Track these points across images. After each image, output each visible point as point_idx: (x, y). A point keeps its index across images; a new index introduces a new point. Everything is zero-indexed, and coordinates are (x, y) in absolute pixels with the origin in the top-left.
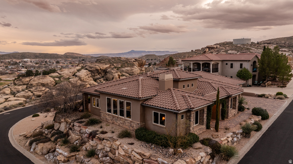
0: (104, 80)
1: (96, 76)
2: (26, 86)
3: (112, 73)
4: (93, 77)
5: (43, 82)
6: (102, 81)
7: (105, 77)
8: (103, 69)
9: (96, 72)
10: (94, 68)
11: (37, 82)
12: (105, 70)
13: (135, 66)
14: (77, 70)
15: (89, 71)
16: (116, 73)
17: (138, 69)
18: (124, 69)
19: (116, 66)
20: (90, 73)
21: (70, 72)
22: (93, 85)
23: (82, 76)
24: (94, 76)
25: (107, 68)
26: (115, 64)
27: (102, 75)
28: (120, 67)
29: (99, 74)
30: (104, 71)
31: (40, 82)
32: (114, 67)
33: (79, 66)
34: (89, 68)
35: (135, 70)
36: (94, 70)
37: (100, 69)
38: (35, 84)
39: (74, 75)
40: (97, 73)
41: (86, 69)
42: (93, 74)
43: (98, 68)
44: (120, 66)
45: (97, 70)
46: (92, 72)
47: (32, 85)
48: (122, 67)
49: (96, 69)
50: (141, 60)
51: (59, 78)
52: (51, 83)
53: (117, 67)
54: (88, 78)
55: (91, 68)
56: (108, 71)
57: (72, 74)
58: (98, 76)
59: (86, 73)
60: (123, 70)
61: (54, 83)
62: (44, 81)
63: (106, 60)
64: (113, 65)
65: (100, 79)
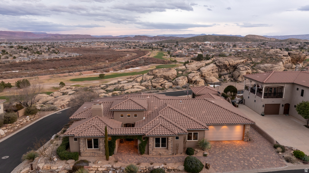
0: (229, 77)
1: (223, 72)
2: (153, 76)
3: (240, 70)
4: (219, 73)
5: (166, 75)
6: (226, 78)
7: (231, 74)
8: (232, 65)
9: (223, 67)
10: (222, 63)
11: (161, 74)
12: (235, 66)
13: (281, 63)
14: (206, 64)
15: (217, 66)
16: (245, 70)
17: (282, 67)
18: (262, 66)
19: (254, 61)
20: (217, 68)
21: (196, 66)
22: (210, 81)
23: (204, 72)
24: (221, 71)
25: (238, 63)
26: (253, 59)
27: (231, 71)
28: (258, 63)
29: (226, 70)
30: (233, 67)
31: (163, 74)
32: (250, 63)
33: (211, 60)
34: (218, 63)
35: (276, 68)
36: (221, 65)
37: (229, 64)
38: (159, 76)
39: (199, 70)
40: (225, 68)
41: (215, 64)
42: (220, 70)
43: (227, 63)
44: (259, 61)
45: (225, 66)
46: (220, 67)
47: (157, 76)
48: (262, 63)
49: (224, 64)
50: (299, 54)
51: (182, 71)
52: (171, 76)
53: (255, 63)
54: (211, 74)
55: (220, 62)
56: (238, 68)
57: (198, 69)
58: (226, 72)
59: (212, 68)
60: (260, 67)
61: (175, 76)
62: (166, 73)
63: (247, 53)
64: (251, 60)
65: (224, 76)
